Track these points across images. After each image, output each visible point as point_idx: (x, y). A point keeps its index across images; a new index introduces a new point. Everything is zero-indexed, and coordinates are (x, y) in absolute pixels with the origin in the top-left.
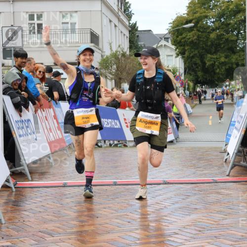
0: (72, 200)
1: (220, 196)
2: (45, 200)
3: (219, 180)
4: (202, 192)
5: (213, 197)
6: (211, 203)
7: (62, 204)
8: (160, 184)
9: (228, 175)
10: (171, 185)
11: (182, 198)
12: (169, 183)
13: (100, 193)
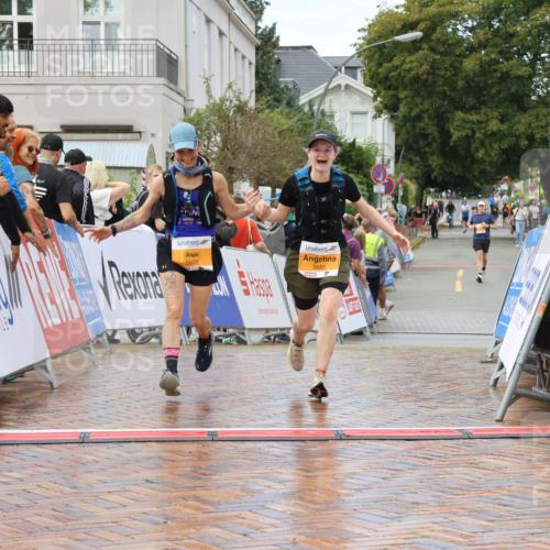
0: (102, 478)
1: (478, 473)
2: (32, 475)
3: (476, 431)
4: (433, 463)
5: (460, 475)
6: (455, 488)
7: (75, 488)
8: (327, 440)
9: (500, 421)
10: (355, 443)
11: (384, 476)
12: (349, 438)
13: (174, 461)
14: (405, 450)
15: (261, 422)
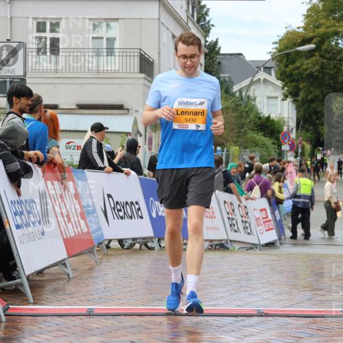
2: (56, 337)
4: (323, 333)
8: (252, 316)
10: (271, 318)
12: (267, 315)
13: (150, 329)
14: (304, 324)
15: (208, 303)
